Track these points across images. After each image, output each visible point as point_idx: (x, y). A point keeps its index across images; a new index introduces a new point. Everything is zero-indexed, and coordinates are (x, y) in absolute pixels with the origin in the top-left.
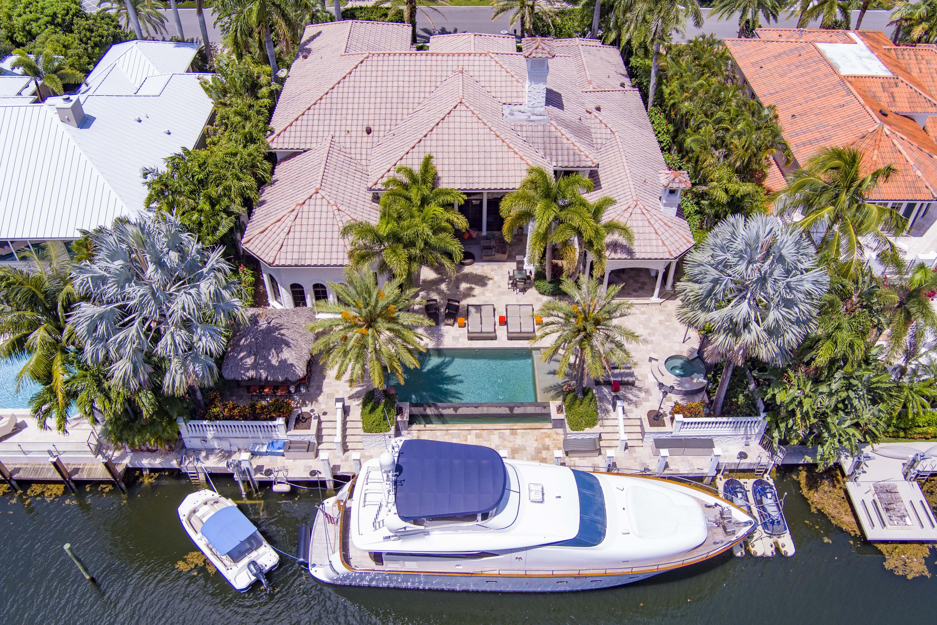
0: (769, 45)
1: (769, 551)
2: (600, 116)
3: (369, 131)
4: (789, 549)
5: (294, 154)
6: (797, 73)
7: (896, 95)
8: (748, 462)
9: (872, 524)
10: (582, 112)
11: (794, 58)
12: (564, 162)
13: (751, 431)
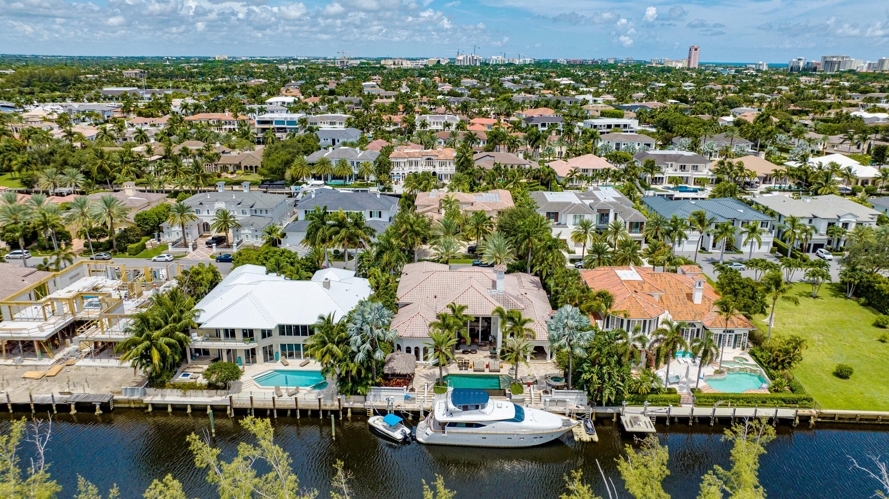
0: (598, 272)
1: (589, 440)
2: (526, 296)
3: (435, 297)
4: (596, 438)
5: (407, 305)
6: (606, 280)
7: (644, 287)
8: (582, 409)
9: (628, 426)
10: (519, 294)
11: (606, 276)
12: (510, 308)
13: (582, 397)
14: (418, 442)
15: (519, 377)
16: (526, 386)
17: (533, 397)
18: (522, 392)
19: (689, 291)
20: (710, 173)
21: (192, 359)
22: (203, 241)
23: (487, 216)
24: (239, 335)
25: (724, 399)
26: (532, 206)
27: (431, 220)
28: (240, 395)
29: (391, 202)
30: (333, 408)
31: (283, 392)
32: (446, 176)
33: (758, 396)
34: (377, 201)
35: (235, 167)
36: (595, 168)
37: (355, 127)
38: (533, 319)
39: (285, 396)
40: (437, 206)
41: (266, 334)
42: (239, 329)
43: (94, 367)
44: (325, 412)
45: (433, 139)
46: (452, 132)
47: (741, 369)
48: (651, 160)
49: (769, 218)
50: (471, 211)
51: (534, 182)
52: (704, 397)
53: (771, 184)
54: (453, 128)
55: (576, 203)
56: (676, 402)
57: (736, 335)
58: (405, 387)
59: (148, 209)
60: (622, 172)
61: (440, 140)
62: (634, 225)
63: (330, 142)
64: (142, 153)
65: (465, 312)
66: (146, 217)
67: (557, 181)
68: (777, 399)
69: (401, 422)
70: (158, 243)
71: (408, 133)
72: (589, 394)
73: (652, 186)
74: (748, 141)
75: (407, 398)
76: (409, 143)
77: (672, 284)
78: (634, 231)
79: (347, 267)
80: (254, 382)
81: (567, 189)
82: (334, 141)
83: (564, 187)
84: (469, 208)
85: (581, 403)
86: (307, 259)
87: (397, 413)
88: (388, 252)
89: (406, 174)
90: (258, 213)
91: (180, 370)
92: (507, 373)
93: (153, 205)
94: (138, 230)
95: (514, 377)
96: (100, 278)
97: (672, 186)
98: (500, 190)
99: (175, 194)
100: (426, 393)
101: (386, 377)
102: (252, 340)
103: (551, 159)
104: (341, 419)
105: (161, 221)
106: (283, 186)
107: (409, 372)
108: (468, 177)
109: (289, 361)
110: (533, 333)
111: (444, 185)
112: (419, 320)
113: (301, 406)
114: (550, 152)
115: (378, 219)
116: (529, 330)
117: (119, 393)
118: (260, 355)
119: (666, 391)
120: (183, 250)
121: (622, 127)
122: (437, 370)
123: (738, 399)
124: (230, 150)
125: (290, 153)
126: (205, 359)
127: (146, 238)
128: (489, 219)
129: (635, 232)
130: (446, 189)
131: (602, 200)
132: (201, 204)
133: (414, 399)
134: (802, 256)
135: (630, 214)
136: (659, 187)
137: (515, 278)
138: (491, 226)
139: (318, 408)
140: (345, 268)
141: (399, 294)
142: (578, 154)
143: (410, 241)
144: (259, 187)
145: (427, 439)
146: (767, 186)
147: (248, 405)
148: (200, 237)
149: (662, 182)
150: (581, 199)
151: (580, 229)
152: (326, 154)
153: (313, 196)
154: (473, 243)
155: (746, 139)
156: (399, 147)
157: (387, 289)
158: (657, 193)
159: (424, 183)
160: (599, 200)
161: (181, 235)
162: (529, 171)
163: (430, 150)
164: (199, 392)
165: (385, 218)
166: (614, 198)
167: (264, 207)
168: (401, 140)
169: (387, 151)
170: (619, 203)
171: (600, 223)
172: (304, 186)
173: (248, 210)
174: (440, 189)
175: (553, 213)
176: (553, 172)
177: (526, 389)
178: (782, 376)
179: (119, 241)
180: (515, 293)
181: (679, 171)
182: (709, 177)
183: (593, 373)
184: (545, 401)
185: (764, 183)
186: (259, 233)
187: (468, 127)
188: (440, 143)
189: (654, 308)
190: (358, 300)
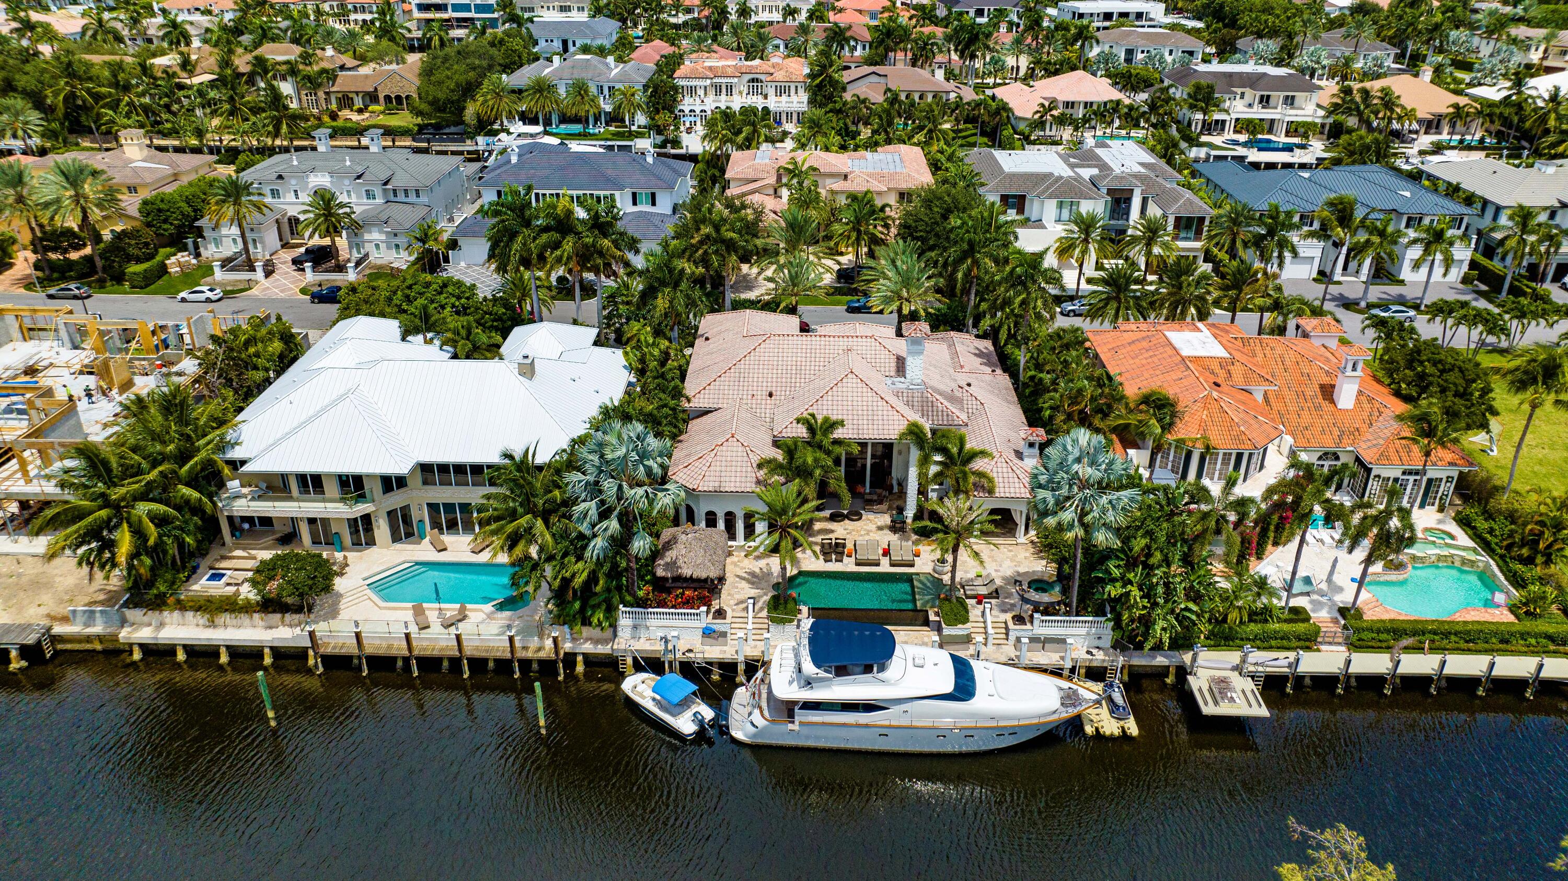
0: (1125, 334)
1: (1117, 732)
2: (970, 389)
3: (771, 395)
4: (1133, 729)
5: (707, 412)
6: (1146, 355)
7: (1233, 372)
8: (1100, 658)
9: (1206, 704)
10: (954, 386)
11: (1145, 344)
12: (939, 421)
13: (1100, 631)
14: (734, 741)
15: (957, 579)
16: (974, 601)
17: (990, 631)
18: (965, 620)
19: (1326, 380)
20: (1321, 113)
21: (233, 535)
22: (287, 256)
23: (879, 203)
24: (331, 488)
25: (1415, 633)
26: (971, 182)
27: (759, 213)
28: (334, 624)
29: (675, 171)
30: (542, 655)
31: (432, 616)
32: (789, 115)
33: (1493, 628)
34: (644, 168)
35: (368, 99)
36: (1089, 100)
37: (608, 16)
38: (987, 448)
39: (436, 628)
40: (772, 180)
41: (390, 483)
42: (329, 475)
43: (13, 555)
44: (525, 664)
45: (763, 39)
46: (802, 25)
47: (1440, 558)
48: (1203, 82)
49: (1464, 210)
50: (842, 192)
51: (966, 129)
52: (1371, 630)
53: (1440, 133)
54: (803, 17)
55: (1064, 174)
56: (1308, 640)
57: (1430, 481)
58: (704, 609)
59: (168, 189)
60: (1146, 109)
61: (777, 42)
62: (1183, 222)
63: (557, 45)
64: (174, 69)
65: (839, 433)
66: (162, 206)
67: (1013, 128)
68: (1536, 636)
69: (694, 693)
70: (194, 261)
71: (713, 28)
72: (1118, 625)
73: (1204, 139)
74: (1389, 47)
75: (708, 634)
76: (715, 47)
77: (1288, 362)
78: (1183, 235)
79: (580, 320)
80: (368, 592)
81: (1033, 143)
82: (565, 43)
83: (1027, 140)
84: (838, 185)
85: (1097, 643)
86: (495, 299)
87: (688, 670)
88: (667, 290)
89: (709, 113)
90: (401, 197)
91: (204, 563)
92: (928, 569)
93: (185, 180)
94: (149, 235)
95: (946, 578)
96: (46, 344)
97: (1243, 138)
98: (902, 146)
99: (230, 155)
100: (751, 620)
101: (660, 585)
102: (363, 496)
103: (998, 81)
104: (561, 678)
105: (198, 214)
106: (462, 137)
107: (713, 573)
108: (834, 119)
109: (448, 539)
110: (991, 480)
111: (785, 134)
112: (732, 451)
113: (468, 651)
114: (997, 67)
115: (648, 208)
116: (981, 475)
117: (65, 619)
118: (382, 530)
119: (1286, 615)
120: (244, 276)
121: (1132, 17)
122: (774, 563)
123: (1446, 635)
124: (357, 63)
125: (474, 69)
126: (263, 534)
127: (168, 250)
128: (882, 209)
129: (1186, 239)
130: (789, 144)
131: (1117, 170)
132: (280, 177)
133: (724, 635)
134: (1534, 290)
135: (1176, 200)
136: (1217, 140)
137: (944, 346)
138: (887, 226)
139: (508, 655)
140: (575, 322)
141: (690, 387)
142: (1053, 70)
143: (715, 260)
144: (414, 140)
145: (755, 736)
146: (1434, 138)
147: (351, 647)
148: (283, 247)
149: (1223, 129)
150: (1072, 166)
151: (1072, 232)
152: (547, 71)
153: (514, 159)
154: (847, 259)
155: (1383, 41)
156: (694, 55)
157: (663, 376)
158: (1214, 153)
159: (746, 130)
160: (1109, 168)
161: (240, 246)
162: (957, 107)
163: (757, 62)
164: (245, 619)
165: (664, 206)
166: (1142, 164)
167: (412, 184)
168: (700, 41)
169: (670, 64)
170: (1152, 175)
171: (1112, 217)
172: (502, 136)
173: (378, 191)
174: (778, 145)
175: (1014, 196)
176: (1004, 108)
177: (975, 612)
178: (1542, 580)
179: (107, 259)
180: (946, 385)
181: (1257, 107)
182: (1318, 121)
183: (1131, 583)
184: (1018, 640)
185: (1426, 133)
186: (402, 240)
187: (831, 16)
188: (777, 47)
189: (1261, 424)
190: (599, 403)
